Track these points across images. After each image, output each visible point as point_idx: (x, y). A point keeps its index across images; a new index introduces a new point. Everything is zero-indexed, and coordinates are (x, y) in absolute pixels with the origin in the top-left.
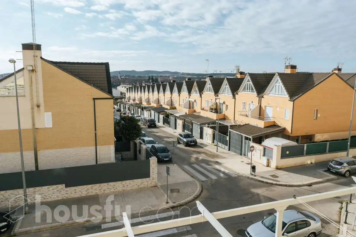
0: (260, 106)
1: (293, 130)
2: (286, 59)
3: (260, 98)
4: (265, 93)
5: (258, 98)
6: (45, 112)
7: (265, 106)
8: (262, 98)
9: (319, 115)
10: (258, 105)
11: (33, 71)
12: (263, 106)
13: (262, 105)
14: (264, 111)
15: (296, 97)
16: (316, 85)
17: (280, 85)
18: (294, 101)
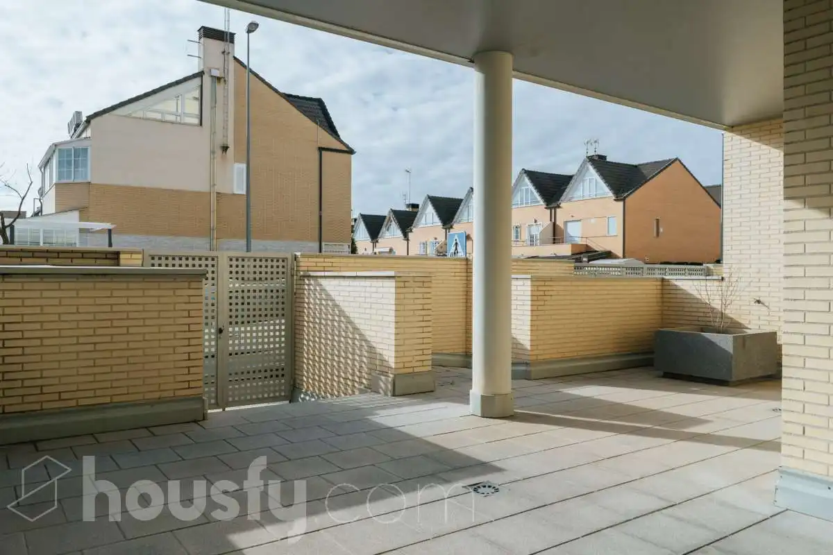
0: (554, 224)
1: (626, 251)
2: (589, 144)
3: (553, 211)
4: (563, 198)
5: (549, 211)
6: (235, 161)
7: (566, 223)
8: (558, 210)
9: (661, 230)
10: (550, 222)
11: (219, 79)
12: (560, 223)
13: (557, 223)
14: (562, 232)
15: (626, 194)
16: (650, 179)
17: (593, 179)
18: (624, 200)
